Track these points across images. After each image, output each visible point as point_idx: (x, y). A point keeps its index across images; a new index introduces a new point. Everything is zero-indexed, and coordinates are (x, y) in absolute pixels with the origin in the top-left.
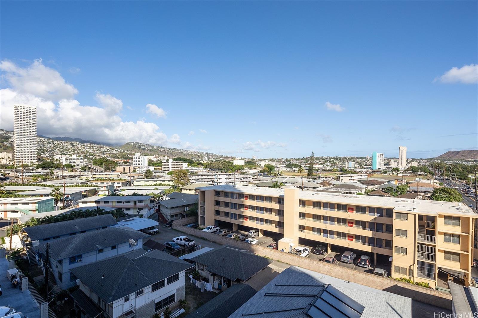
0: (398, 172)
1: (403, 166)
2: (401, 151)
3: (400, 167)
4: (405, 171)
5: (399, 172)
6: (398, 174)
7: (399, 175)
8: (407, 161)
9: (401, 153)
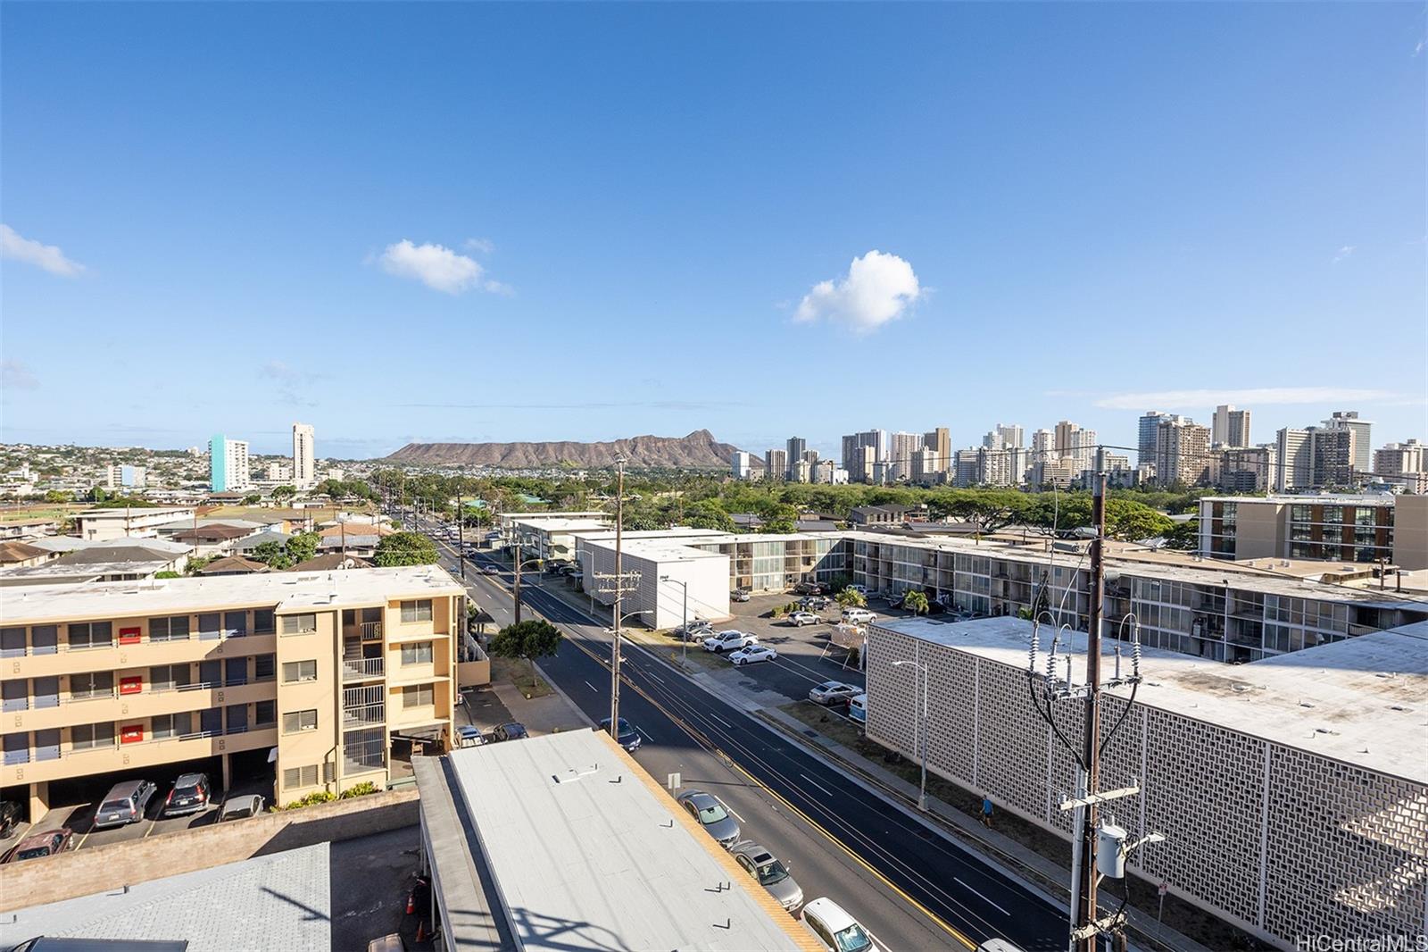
0: (291, 497)
1: (306, 480)
2: (297, 437)
3: (298, 483)
4: (312, 493)
5: (294, 498)
6: (291, 505)
7: (296, 506)
8: (316, 466)
9: (297, 443)
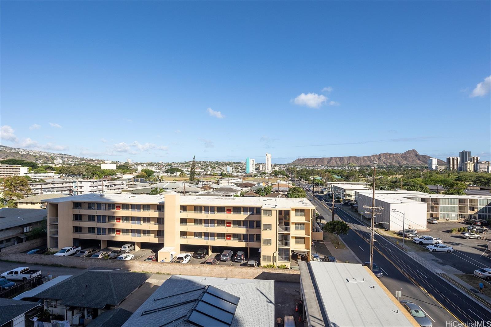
0: (265, 175)
1: (269, 171)
2: (267, 158)
3: (267, 171)
4: (270, 174)
5: (266, 176)
6: (265, 177)
7: (266, 178)
8: (271, 166)
9: (267, 159)
